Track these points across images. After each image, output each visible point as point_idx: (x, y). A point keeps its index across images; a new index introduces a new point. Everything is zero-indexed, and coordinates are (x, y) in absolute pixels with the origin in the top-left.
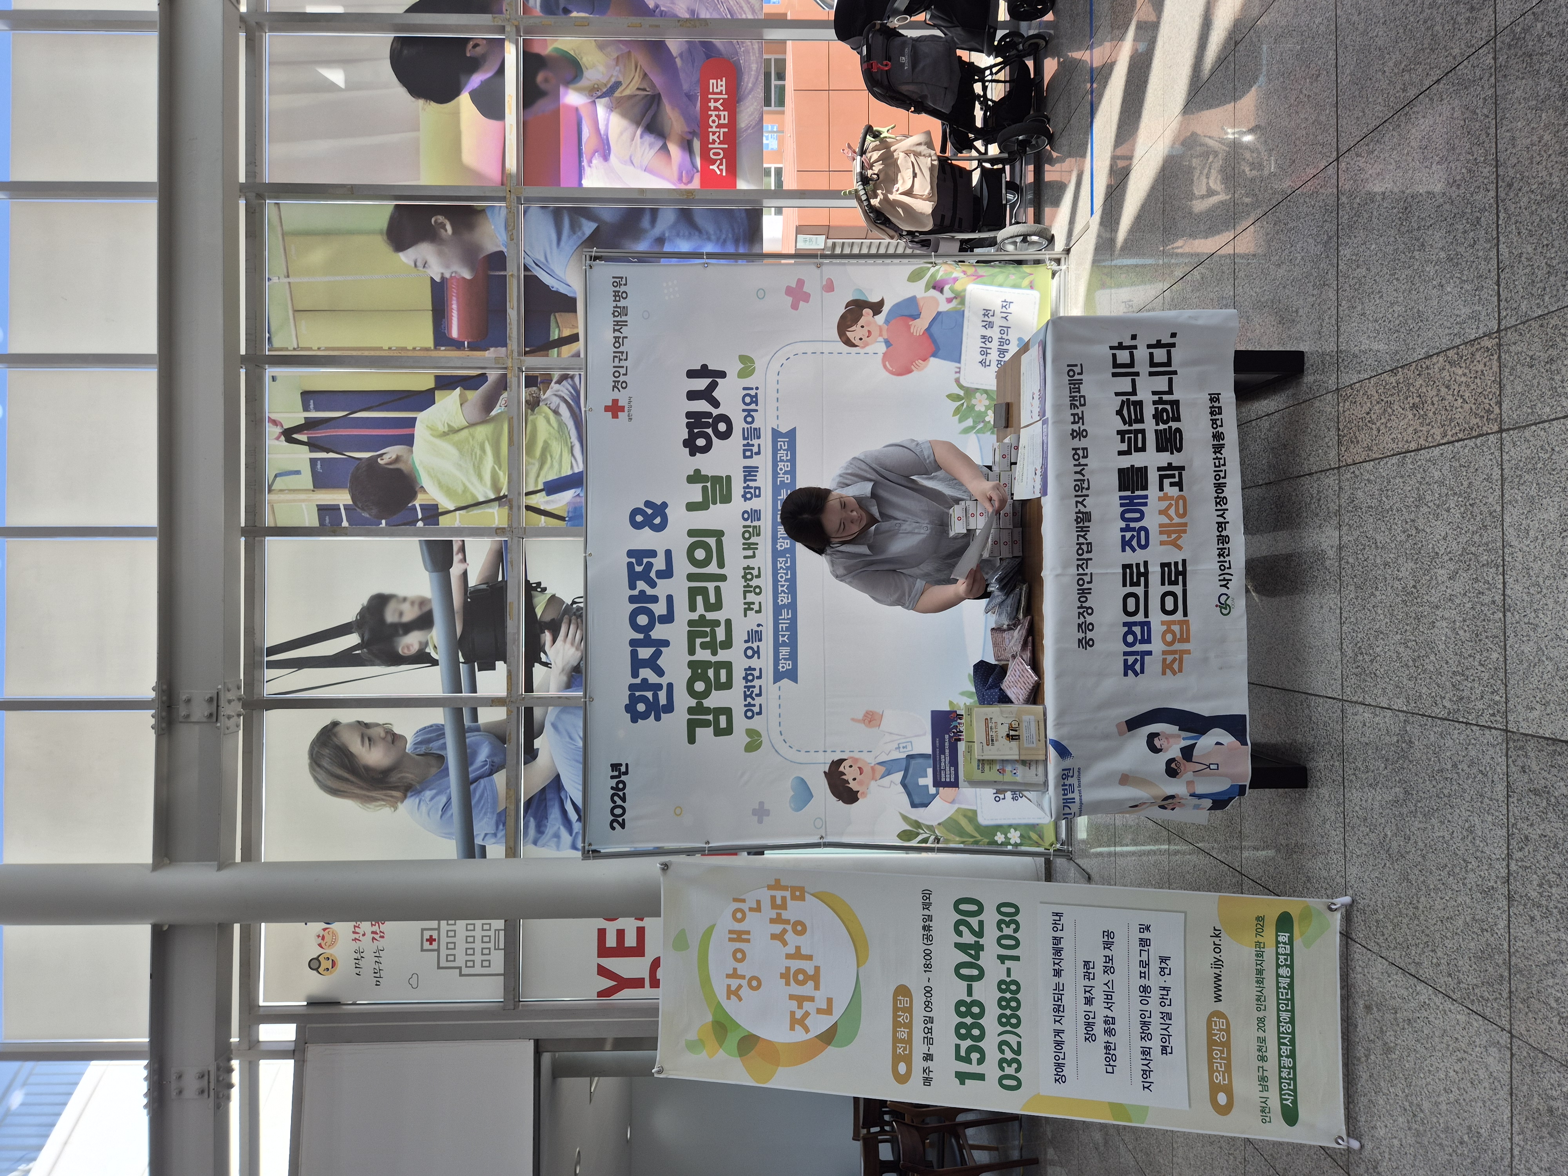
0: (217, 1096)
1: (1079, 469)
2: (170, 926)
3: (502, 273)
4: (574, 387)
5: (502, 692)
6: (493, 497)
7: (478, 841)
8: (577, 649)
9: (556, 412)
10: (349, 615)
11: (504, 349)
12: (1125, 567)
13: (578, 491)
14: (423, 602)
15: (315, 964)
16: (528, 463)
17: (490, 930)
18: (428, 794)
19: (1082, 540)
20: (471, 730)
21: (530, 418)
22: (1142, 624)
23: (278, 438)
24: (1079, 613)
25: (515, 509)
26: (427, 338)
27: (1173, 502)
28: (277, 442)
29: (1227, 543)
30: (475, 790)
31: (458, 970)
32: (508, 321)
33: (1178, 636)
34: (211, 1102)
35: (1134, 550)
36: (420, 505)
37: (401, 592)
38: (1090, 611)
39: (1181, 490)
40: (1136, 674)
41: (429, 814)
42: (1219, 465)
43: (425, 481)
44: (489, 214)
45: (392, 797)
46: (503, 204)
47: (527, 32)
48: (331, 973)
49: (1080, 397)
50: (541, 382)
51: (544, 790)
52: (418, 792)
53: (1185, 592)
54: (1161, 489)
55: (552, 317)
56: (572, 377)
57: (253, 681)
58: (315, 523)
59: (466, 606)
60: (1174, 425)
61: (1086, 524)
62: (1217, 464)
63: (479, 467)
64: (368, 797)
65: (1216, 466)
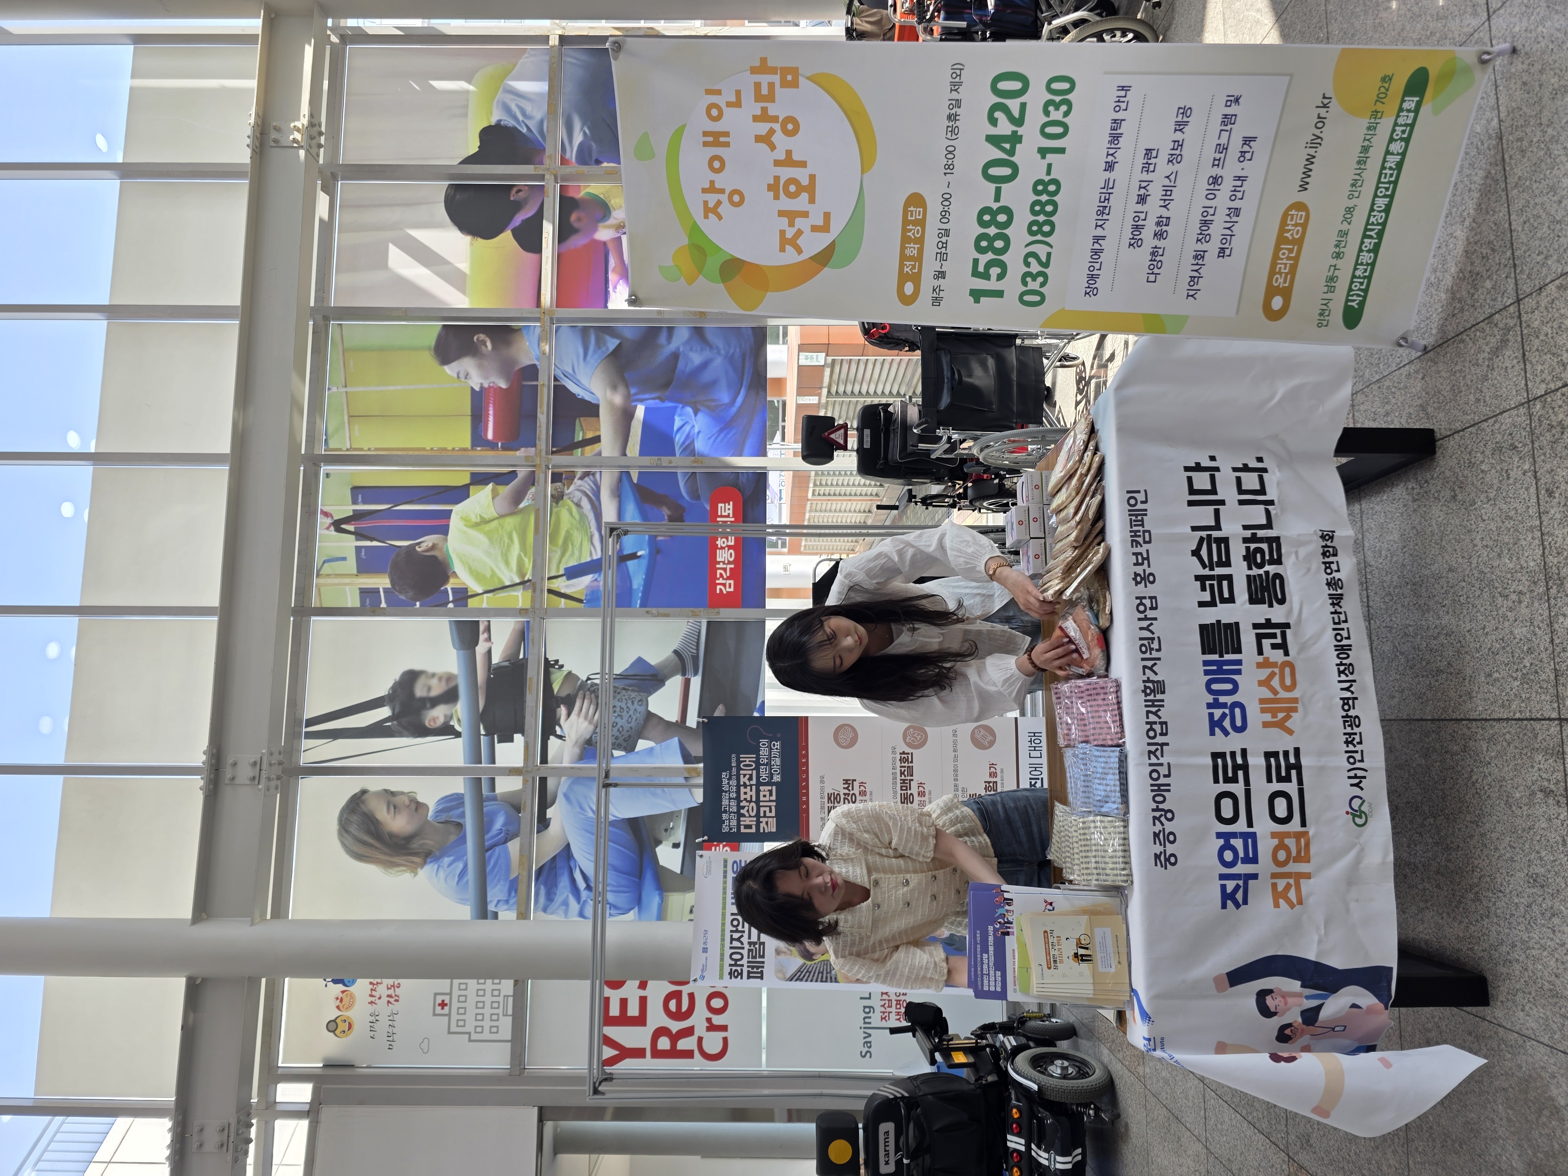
0: (236, 1150)
1: (1145, 624)
2: (203, 979)
3: (534, 383)
4: (595, 483)
5: (519, 763)
6: (518, 581)
7: (491, 907)
8: (590, 723)
9: (578, 505)
10: (382, 689)
11: (533, 449)
12: (1215, 756)
13: (596, 576)
14: (450, 678)
15: (332, 1026)
16: (551, 551)
17: (499, 996)
18: (447, 860)
19: (1152, 718)
20: (490, 799)
21: (555, 510)
22: (1245, 836)
23: (328, 528)
24: (1154, 818)
25: (538, 591)
26: (464, 440)
27: (1277, 670)
28: (326, 532)
29: (1358, 726)
30: (490, 857)
31: (467, 1036)
32: (538, 424)
33: (1294, 853)
34: (229, 1157)
35: (1226, 733)
36: (452, 589)
37: (430, 669)
38: (1169, 815)
39: (1287, 654)
40: (1238, 906)
41: (446, 880)
42: (1339, 621)
43: (457, 567)
44: (524, 332)
45: (413, 862)
46: (538, 324)
47: (563, 180)
48: (347, 1035)
49: (1144, 532)
50: (566, 478)
51: (554, 858)
52: (437, 859)
53: (1301, 792)
54: (1260, 652)
55: (577, 421)
56: (594, 474)
57: (292, 750)
58: (357, 604)
59: (489, 682)
60: (1271, 569)
61: (1159, 697)
62: (1337, 621)
63: (506, 554)
64: (391, 862)
65: (1335, 623)
